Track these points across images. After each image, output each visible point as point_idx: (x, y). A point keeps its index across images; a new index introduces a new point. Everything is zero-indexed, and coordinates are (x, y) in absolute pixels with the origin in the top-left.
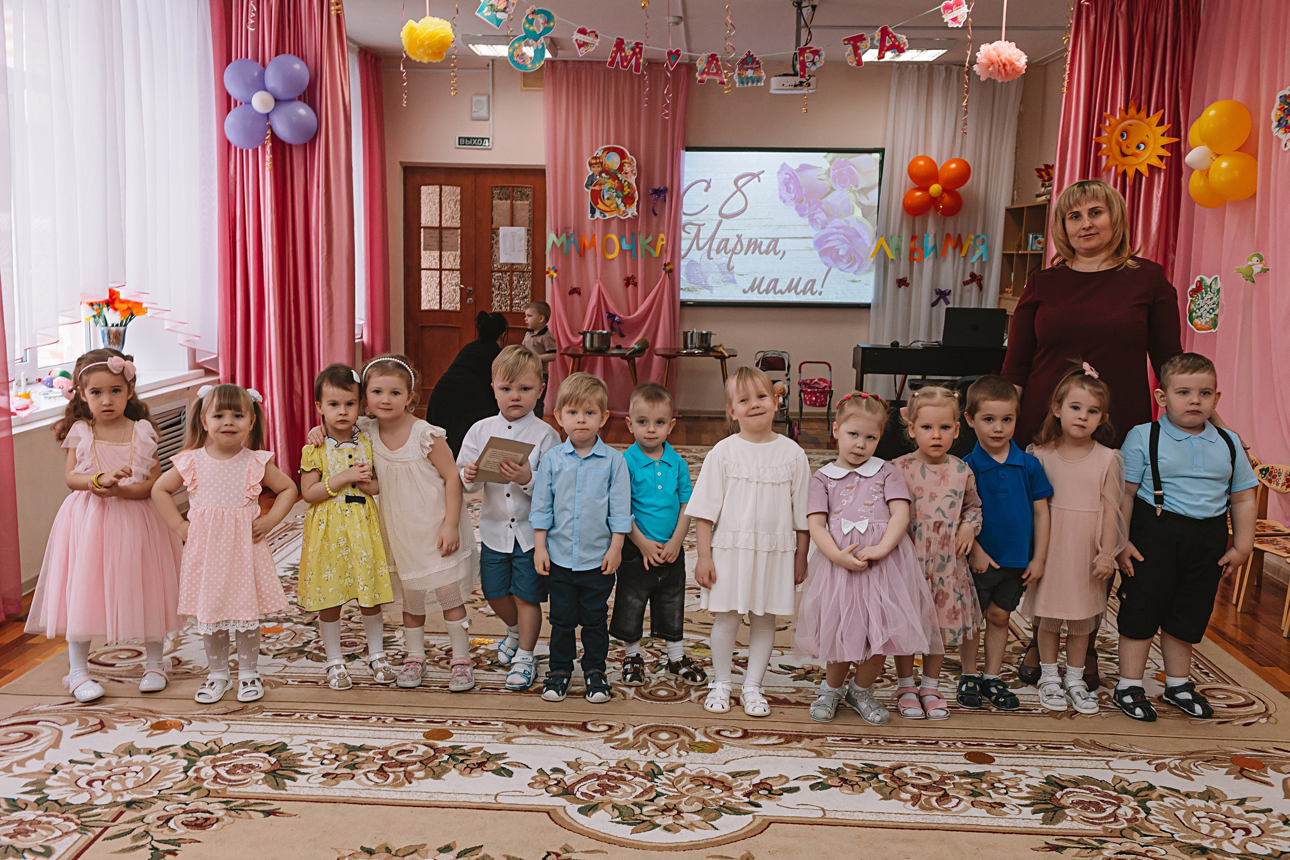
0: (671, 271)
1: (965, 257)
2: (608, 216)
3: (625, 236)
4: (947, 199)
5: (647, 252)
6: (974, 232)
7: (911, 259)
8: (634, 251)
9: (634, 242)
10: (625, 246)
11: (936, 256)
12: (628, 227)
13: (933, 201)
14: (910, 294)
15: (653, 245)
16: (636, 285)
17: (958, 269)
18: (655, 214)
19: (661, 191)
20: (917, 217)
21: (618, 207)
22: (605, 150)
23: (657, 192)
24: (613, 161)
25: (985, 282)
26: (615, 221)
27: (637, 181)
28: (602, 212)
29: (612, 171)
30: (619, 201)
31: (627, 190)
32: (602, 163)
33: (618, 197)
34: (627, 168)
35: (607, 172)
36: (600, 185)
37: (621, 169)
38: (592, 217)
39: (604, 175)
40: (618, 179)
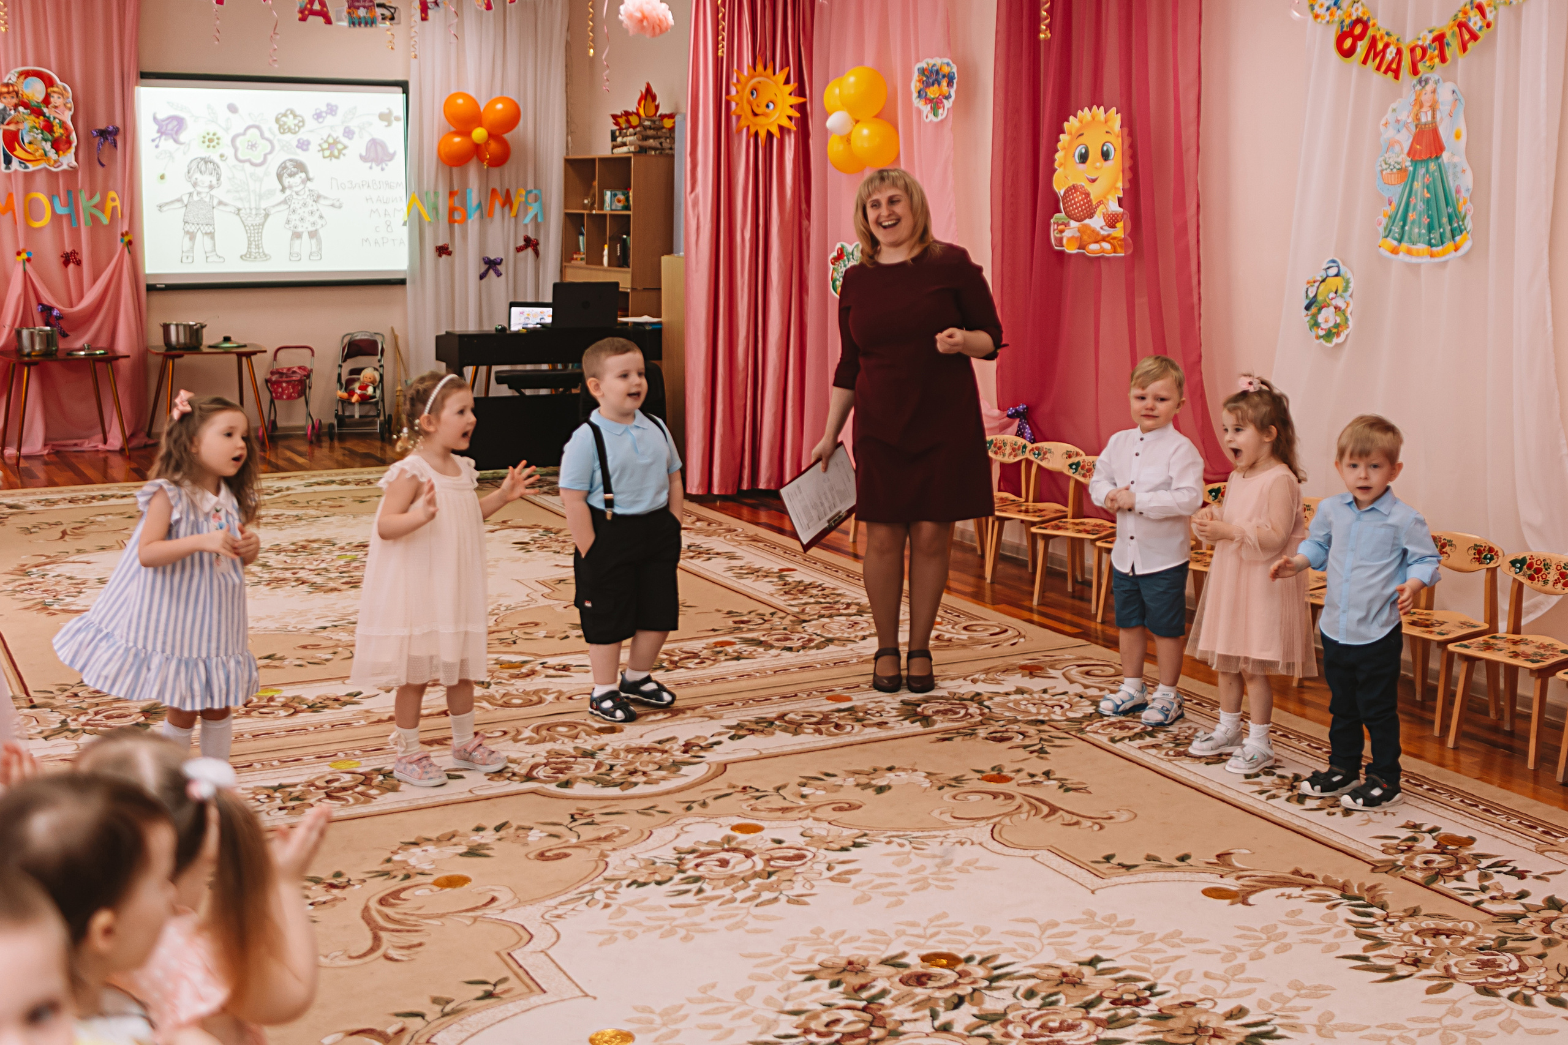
0: (130, 242)
1: (516, 216)
2: (32, 168)
3: (58, 195)
5: (94, 219)
6: (525, 187)
7: (452, 221)
8: (74, 215)
9: (72, 201)
10: (60, 210)
11: (482, 216)
12: (63, 183)
13: (477, 149)
14: (453, 264)
15: (101, 207)
16: (79, 263)
17: (509, 230)
18: (102, 165)
19: (110, 133)
20: (455, 169)
21: (46, 154)
22: (21, 74)
23: (103, 134)
24: (35, 90)
25: (541, 248)
26: (44, 173)
27: (74, 119)
28: (23, 161)
29: (34, 103)
30: (48, 146)
31: (58, 131)
32: (17, 93)
33: (46, 140)
34: (55, 100)
35: (26, 105)
36: (17, 123)
37: (47, 101)
38: (7, 168)
39: (21, 109)
40: (43, 115)
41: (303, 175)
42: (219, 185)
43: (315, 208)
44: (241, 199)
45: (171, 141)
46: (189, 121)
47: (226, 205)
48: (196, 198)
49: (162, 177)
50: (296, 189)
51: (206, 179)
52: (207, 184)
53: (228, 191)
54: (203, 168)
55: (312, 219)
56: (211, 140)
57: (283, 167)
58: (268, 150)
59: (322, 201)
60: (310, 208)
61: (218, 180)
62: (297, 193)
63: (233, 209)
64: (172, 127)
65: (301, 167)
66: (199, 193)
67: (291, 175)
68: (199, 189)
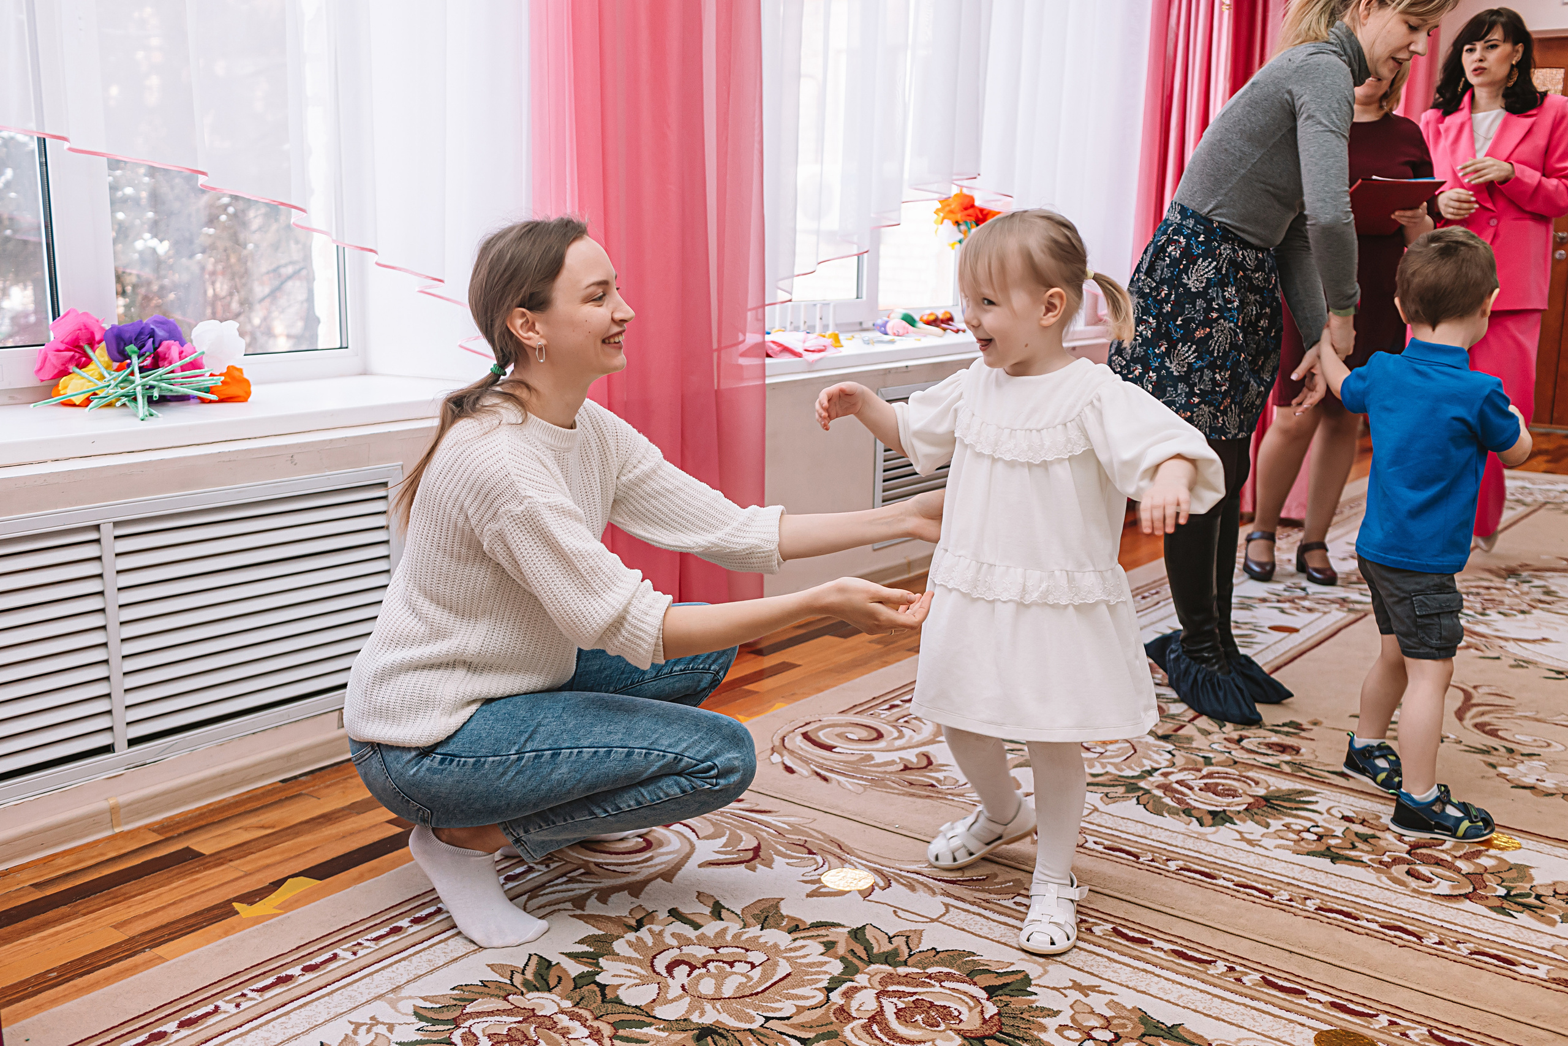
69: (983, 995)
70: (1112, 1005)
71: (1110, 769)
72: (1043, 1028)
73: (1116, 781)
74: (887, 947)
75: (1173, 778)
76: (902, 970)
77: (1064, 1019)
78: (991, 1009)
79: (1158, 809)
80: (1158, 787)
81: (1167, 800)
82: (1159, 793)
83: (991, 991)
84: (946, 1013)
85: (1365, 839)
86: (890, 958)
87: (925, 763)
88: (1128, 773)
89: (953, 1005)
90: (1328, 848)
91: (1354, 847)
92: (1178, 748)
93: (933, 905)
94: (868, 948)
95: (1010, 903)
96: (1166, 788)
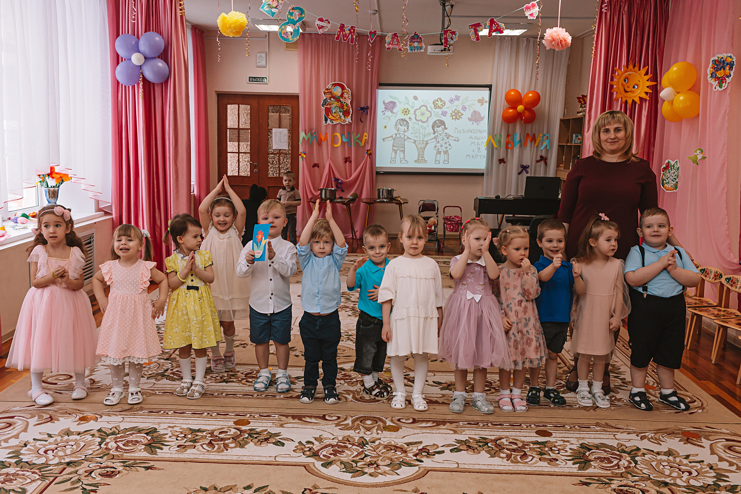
0: (371, 154)
1: (537, 146)
3: (344, 134)
4: (527, 113)
5: (357, 144)
6: (543, 133)
7: (507, 148)
8: (349, 143)
9: (349, 137)
10: (345, 140)
11: (521, 146)
12: (346, 129)
13: (519, 115)
14: (506, 168)
15: (360, 139)
16: (350, 162)
17: (533, 153)
18: (362, 122)
19: (365, 108)
20: (510, 124)
21: (340, 117)
22: (333, 85)
23: (362, 109)
24: (338, 91)
25: (548, 161)
26: (339, 125)
27: (351, 103)
28: (332, 120)
29: (337, 97)
30: (341, 114)
31: (345, 108)
32: (331, 92)
33: (341, 112)
34: (345, 95)
35: (334, 98)
36: (330, 105)
37: (342, 96)
38: (326, 123)
39: (332, 99)
40: (340, 101)
41: (443, 127)
42: (408, 131)
43: (447, 141)
44: (416, 137)
45: (390, 112)
46: (398, 104)
47: (410, 139)
48: (398, 136)
49: (385, 127)
50: (440, 133)
51: (403, 128)
52: (403, 130)
53: (412, 133)
54: (402, 124)
55: (445, 146)
56: (406, 112)
57: (435, 123)
58: (429, 116)
59: (450, 138)
60: (445, 141)
61: (408, 128)
62: (440, 134)
63: (413, 141)
64: (391, 106)
65: (442, 123)
66: (400, 134)
67: (438, 127)
68: (399, 132)
69: (145, 435)
70: (181, 429)
71: (154, 371)
72: (166, 438)
73: (158, 374)
74: (111, 431)
75: (174, 370)
76: (118, 435)
77: (170, 434)
78: (149, 438)
79: (173, 380)
80: (171, 374)
81: (175, 377)
82: (172, 375)
83: (147, 434)
84: (137, 442)
85: (233, 375)
86: (113, 433)
87: (92, 382)
88: (160, 372)
89: (138, 440)
90: (224, 380)
91: (231, 378)
92: (172, 362)
93: (119, 418)
94: (105, 433)
95: (141, 413)
96: (173, 373)
